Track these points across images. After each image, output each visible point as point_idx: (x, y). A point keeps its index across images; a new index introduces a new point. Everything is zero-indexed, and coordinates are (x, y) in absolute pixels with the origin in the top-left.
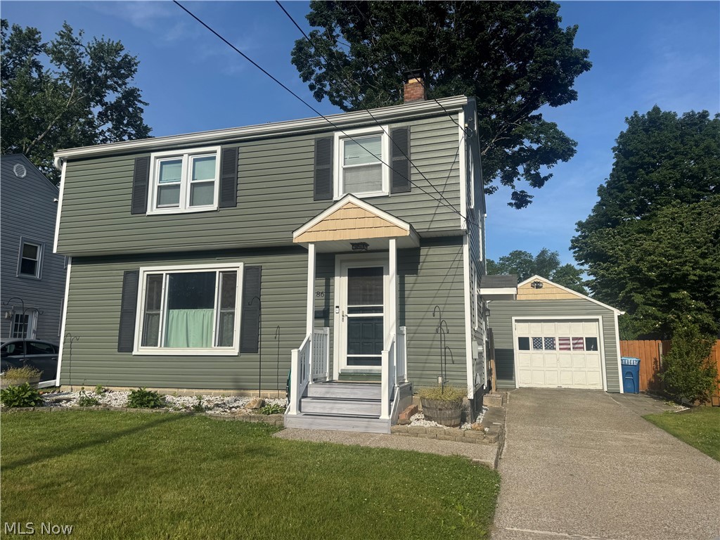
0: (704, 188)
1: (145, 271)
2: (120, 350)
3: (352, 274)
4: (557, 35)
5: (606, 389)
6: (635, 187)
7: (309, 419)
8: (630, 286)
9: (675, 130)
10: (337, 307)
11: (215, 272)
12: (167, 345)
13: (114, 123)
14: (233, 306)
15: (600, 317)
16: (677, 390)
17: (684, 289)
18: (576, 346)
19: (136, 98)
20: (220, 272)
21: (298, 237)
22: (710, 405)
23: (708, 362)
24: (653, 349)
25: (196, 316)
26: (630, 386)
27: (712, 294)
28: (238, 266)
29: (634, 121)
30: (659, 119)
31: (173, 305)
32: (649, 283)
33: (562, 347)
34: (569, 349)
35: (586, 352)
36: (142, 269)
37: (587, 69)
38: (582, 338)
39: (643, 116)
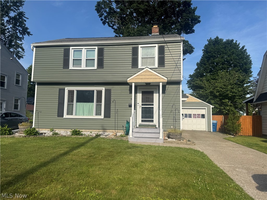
0: (230, 66)
1: (67, 89)
2: (58, 116)
3: (143, 93)
4: (190, 10)
5: (207, 131)
6: (209, 64)
7: (136, 139)
8: (210, 97)
9: (223, 45)
10: (138, 103)
11: (94, 90)
12: (76, 115)
13: (13, 25)
14: (101, 102)
15: (206, 108)
16: (229, 131)
17: (227, 99)
18: (198, 117)
19: (23, 16)
20: (96, 90)
21: (129, 80)
22: (238, 135)
23: (238, 122)
24: (221, 118)
25: (86, 105)
26: (214, 130)
27: (235, 101)
28: (103, 89)
29: (210, 41)
30: (218, 41)
31: (78, 101)
32: (215, 97)
33: (194, 117)
34: (196, 118)
35: (201, 119)
36: (66, 88)
37: (199, 23)
38: (200, 114)
39: (213, 39)
